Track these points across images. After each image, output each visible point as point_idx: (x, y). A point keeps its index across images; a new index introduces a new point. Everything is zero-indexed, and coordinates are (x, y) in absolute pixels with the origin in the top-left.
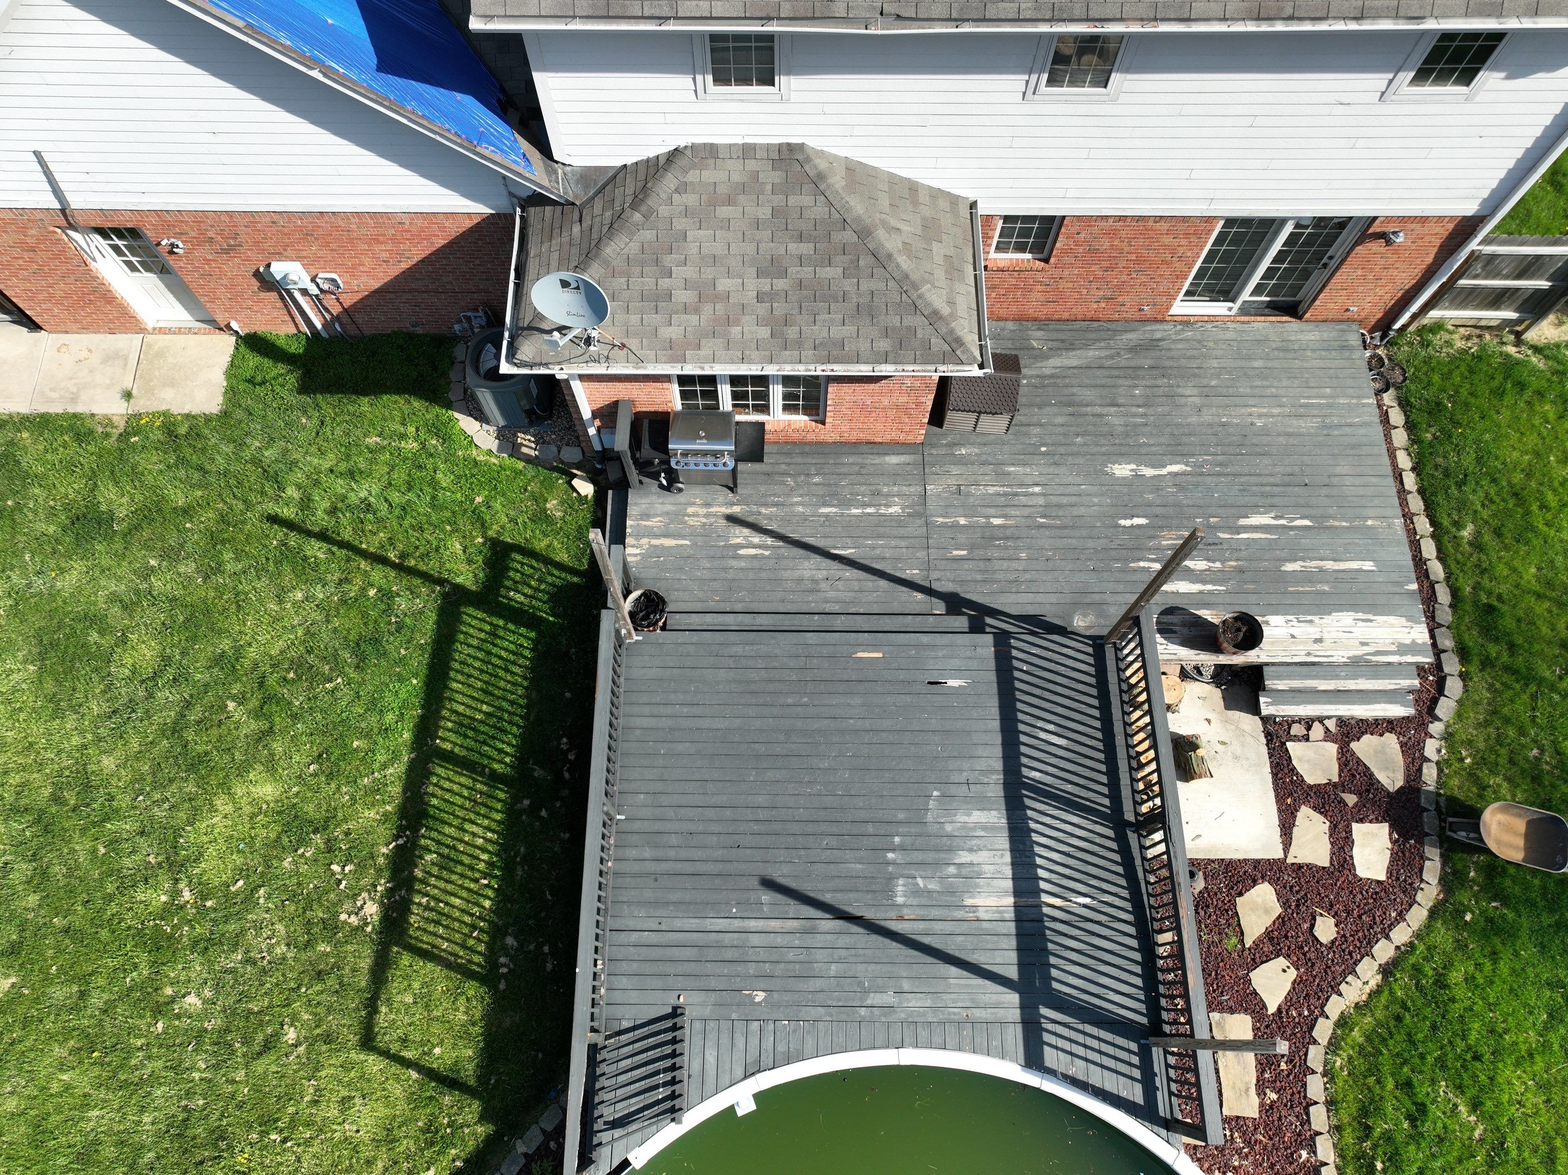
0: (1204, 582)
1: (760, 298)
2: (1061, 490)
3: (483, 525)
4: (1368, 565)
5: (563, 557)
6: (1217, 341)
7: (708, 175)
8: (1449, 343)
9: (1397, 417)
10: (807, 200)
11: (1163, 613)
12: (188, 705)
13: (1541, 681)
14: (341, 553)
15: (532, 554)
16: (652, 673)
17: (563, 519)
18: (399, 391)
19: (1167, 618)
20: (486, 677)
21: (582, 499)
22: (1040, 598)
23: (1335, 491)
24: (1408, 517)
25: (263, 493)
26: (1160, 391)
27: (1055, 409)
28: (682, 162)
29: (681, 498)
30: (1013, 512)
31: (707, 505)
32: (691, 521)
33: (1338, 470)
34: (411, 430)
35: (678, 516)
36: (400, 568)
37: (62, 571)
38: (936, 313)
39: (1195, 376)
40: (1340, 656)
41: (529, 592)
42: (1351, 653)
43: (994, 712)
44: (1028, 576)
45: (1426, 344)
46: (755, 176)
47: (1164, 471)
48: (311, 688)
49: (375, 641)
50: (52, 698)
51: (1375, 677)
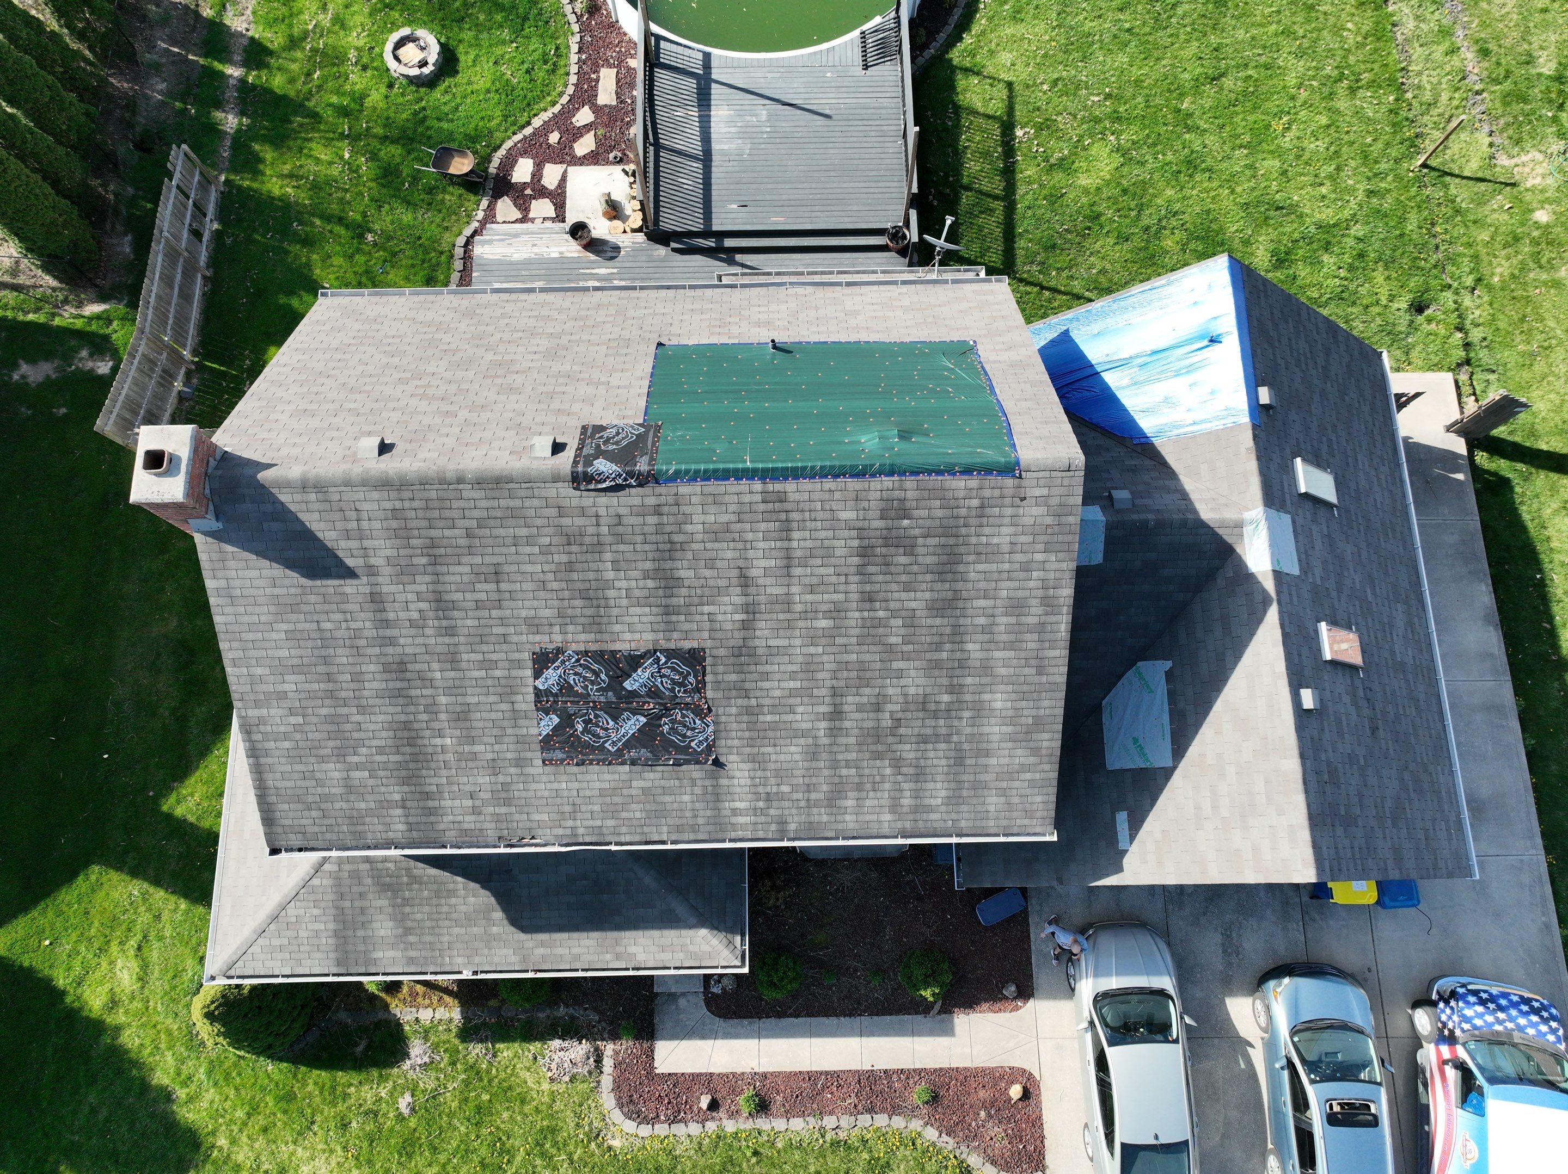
0: (591, 274)
11: (616, 257)
12: (1138, 217)
19: (615, 254)
22: (682, 264)
36: (1043, 288)
43: (714, 193)
48: (1075, 226)
50: (1212, 220)
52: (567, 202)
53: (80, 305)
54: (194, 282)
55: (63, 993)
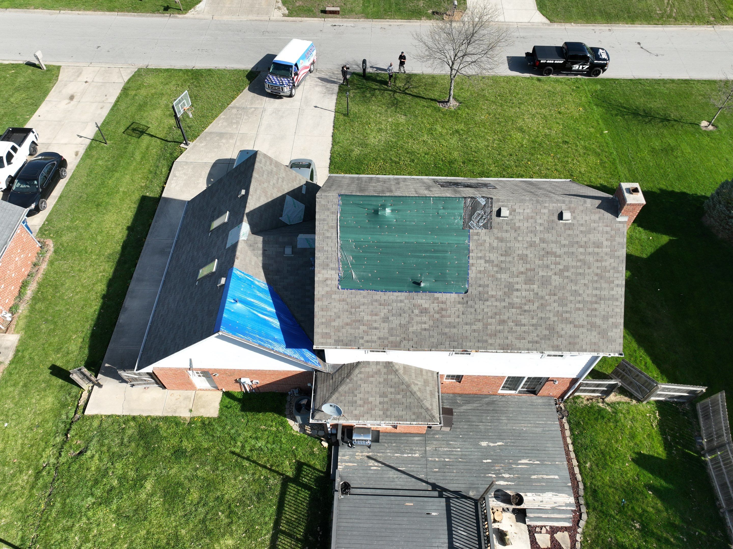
0: (508, 481)
1: (380, 403)
2: (466, 450)
3: (295, 456)
4: (556, 477)
5: (318, 467)
6: (512, 402)
7: (367, 369)
8: (582, 402)
9: (567, 426)
10: (393, 377)
11: (496, 491)
12: (207, 513)
13: (611, 516)
14: (253, 465)
15: (309, 466)
16: (346, 509)
17: (319, 454)
18: (270, 411)
19: (497, 493)
20: (295, 506)
21: (324, 448)
22: (460, 485)
23: (546, 452)
24: (569, 460)
25: (230, 444)
26: (495, 418)
27: (464, 423)
28: (360, 366)
29: (354, 450)
30: (452, 457)
31: (362, 452)
32: (357, 457)
33: (548, 445)
34: (274, 423)
35: (353, 456)
36: (270, 470)
37: (171, 468)
38: (427, 408)
39: (505, 413)
40: (548, 507)
41: (308, 478)
42: (551, 506)
43: (446, 524)
44: (456, 478)
45: (575, 403)
46: (379, 370)
47: (496, 445)
48: (243, 509)
49: (263, 494)
50: (167, 510)
51: (559, 513)
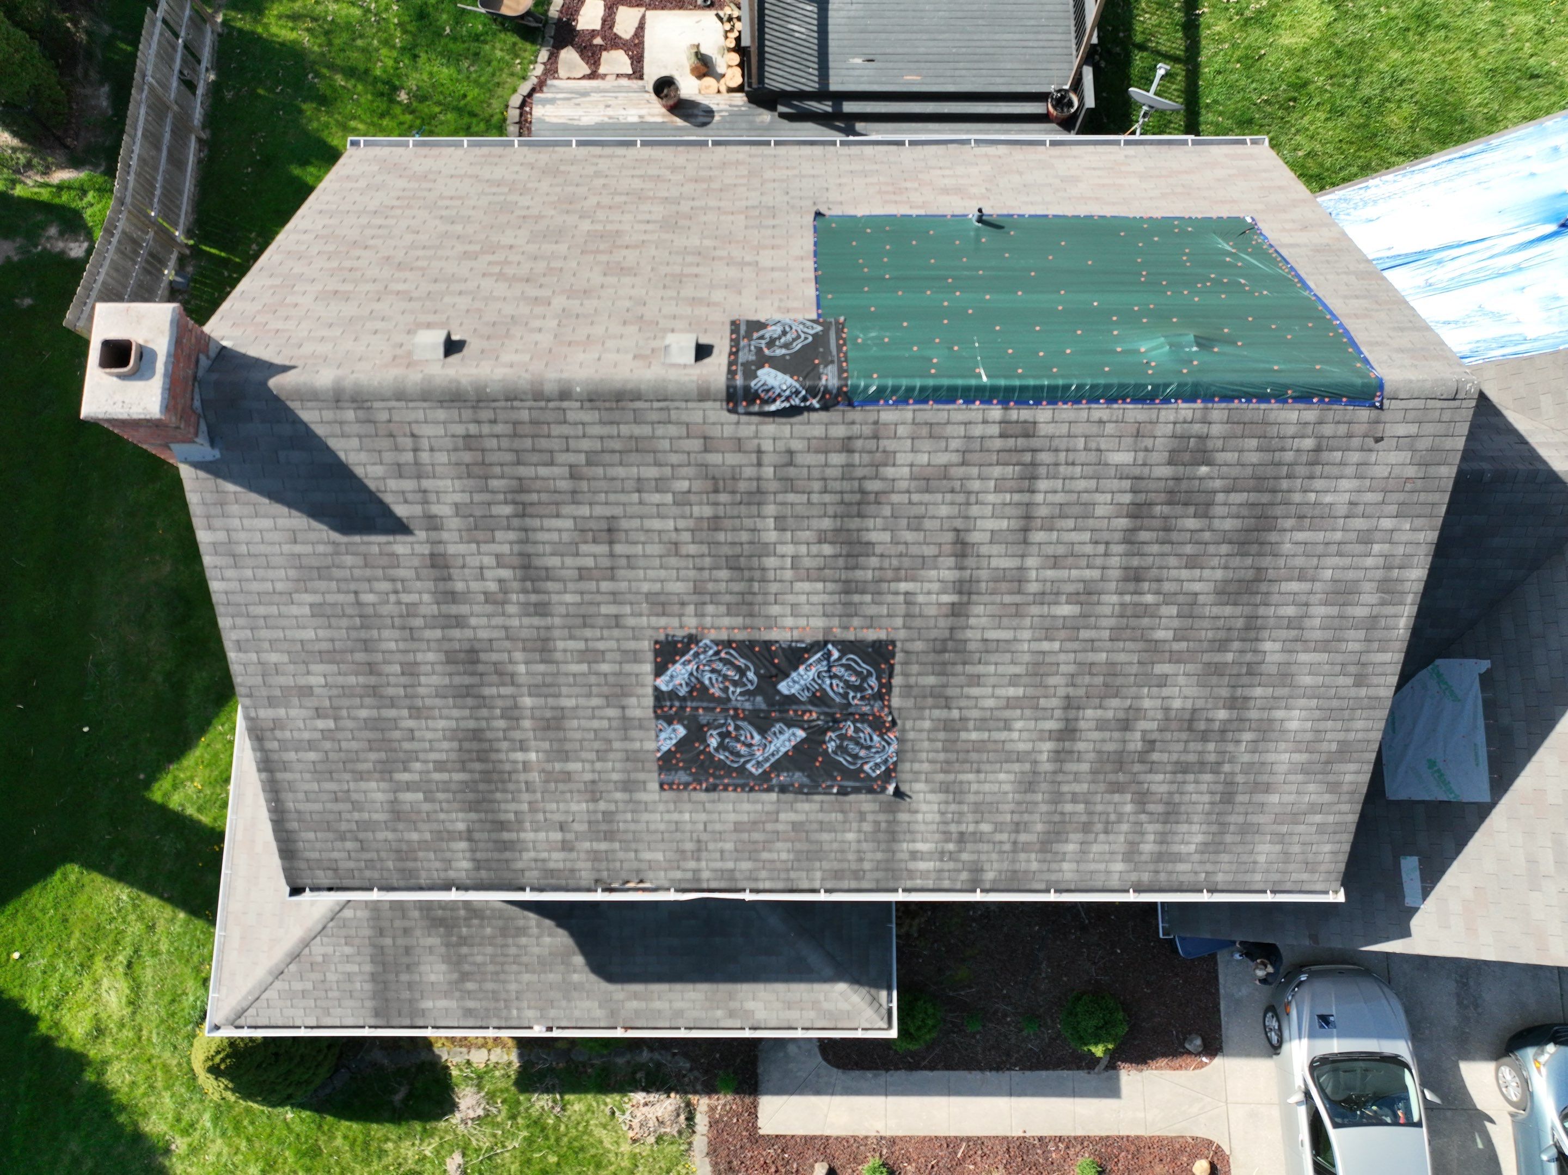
11: (709, 122)
19: (706, 120)
43: (831, 43)
52: (646, 55)
53: (46, 171)
54: (186, 145)
55: (35, 1019)
